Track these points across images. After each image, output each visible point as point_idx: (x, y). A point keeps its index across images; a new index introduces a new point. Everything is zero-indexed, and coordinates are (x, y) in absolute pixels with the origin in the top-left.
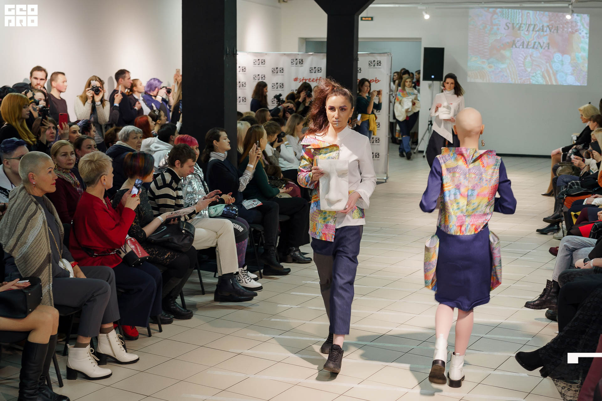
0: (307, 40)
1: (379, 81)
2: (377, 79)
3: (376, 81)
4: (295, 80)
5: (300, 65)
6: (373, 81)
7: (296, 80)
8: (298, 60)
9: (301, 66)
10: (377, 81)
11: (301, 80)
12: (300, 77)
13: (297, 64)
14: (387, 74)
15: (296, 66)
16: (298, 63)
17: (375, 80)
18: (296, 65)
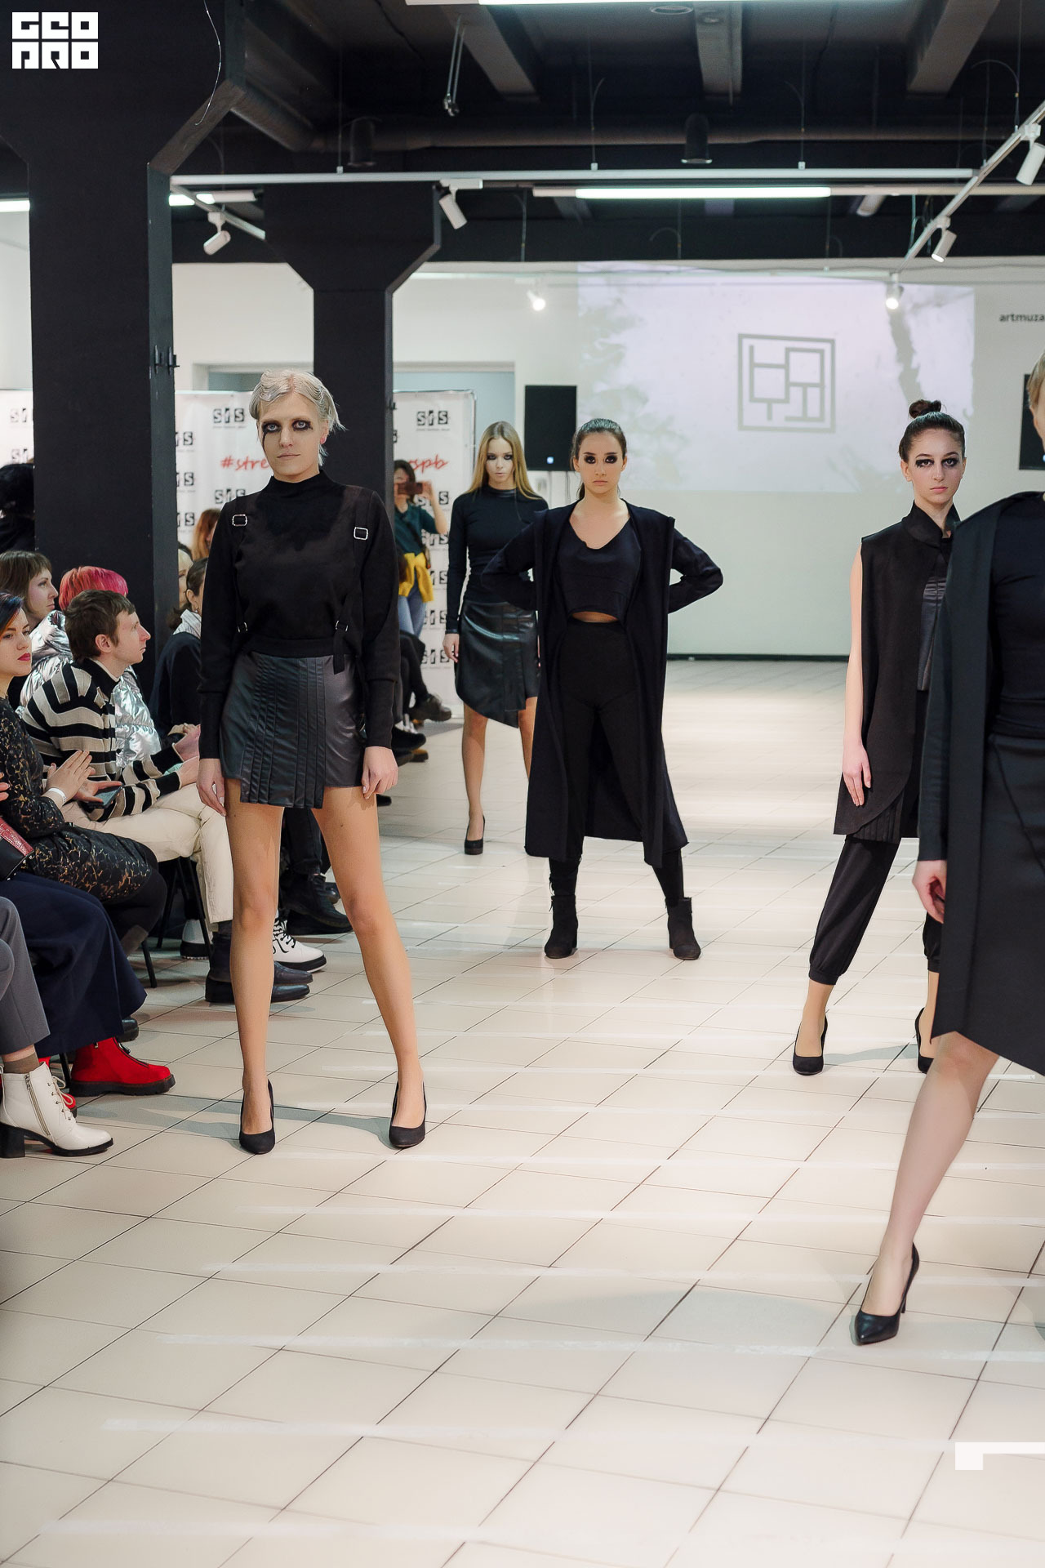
0: (212, 370)
1: (443, 464)
2: (440, 458)
3: (436, 463)
4: (224, 465)
5: (237, 424)
6: (430, 464)
7: (228, 465)
8: (232, 412)
9: (240, 427)
10: (438, 463)
11: (241, 463)
12: (239, 455)
13: (228, 422)
14: (466, 446)
15: (226, 427)
16: (232, 419)
17: (433, 461)
18: (227, 425)
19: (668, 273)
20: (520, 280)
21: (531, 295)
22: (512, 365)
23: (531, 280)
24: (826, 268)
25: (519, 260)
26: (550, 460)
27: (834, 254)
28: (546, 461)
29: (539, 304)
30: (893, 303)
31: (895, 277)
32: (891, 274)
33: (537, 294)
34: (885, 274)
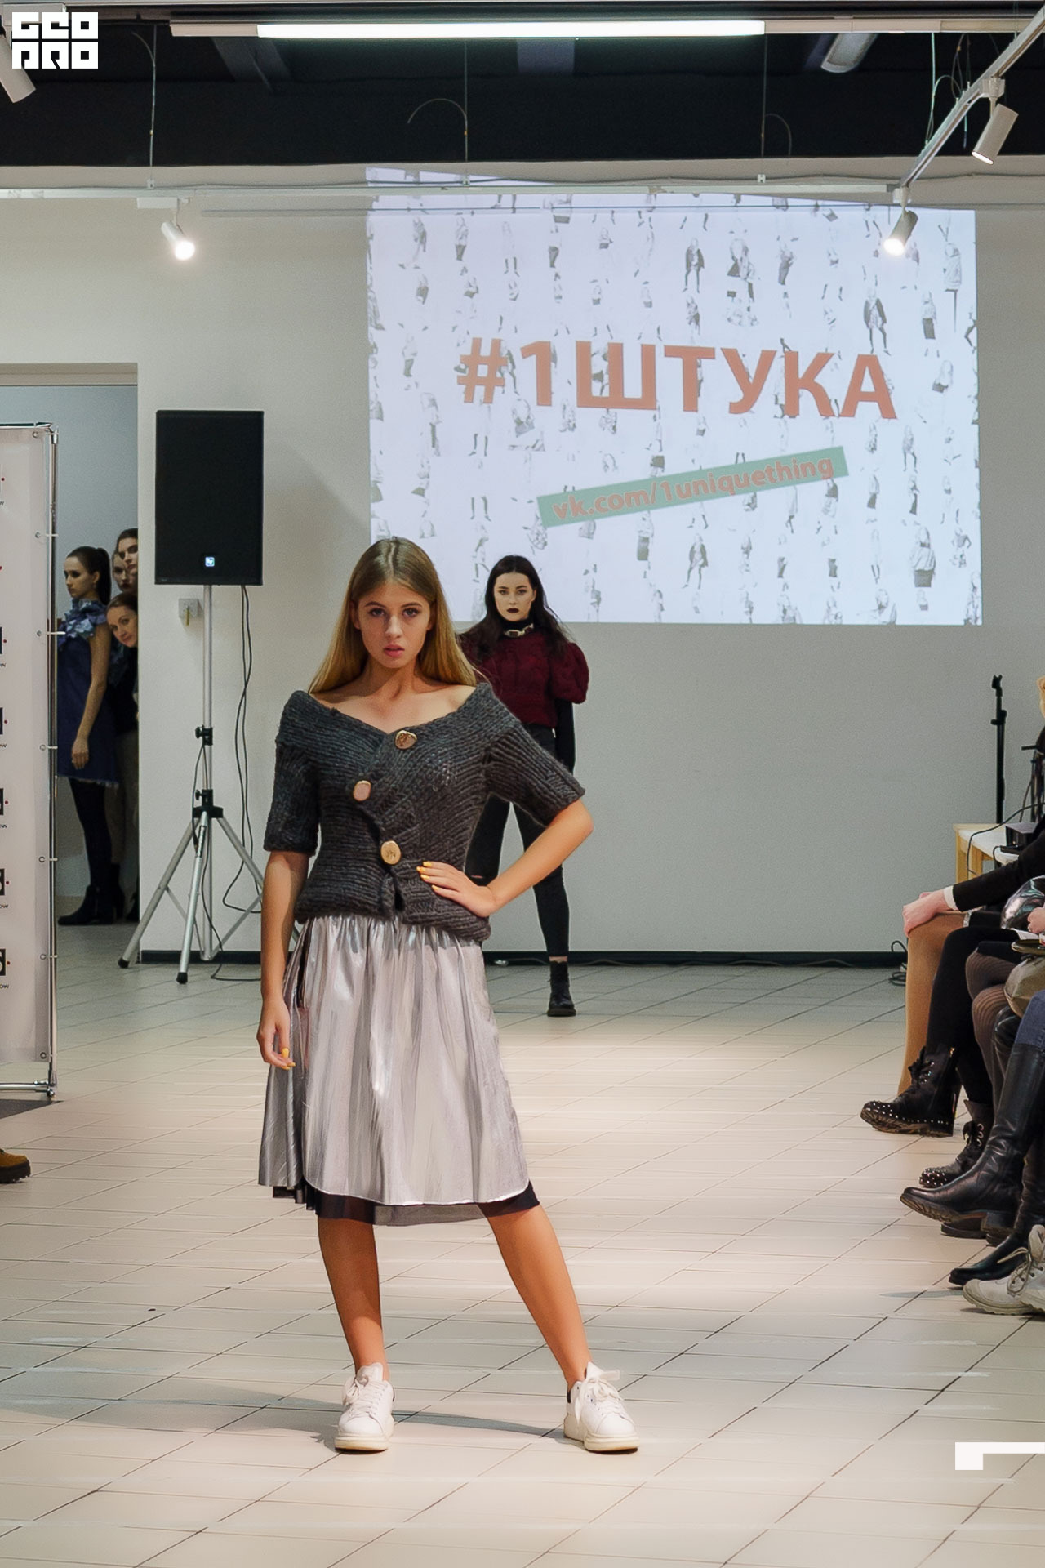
14: (38, 535)
19: (443, 187)
20: (145, 201)
21: (167, 230)
22: (131, 370)
23: (167, 202)
24: (762, 178)
25: (146, 164)
26: (210, 562)
27: (776, 150)
28: (204, 562)
29: (184, 250)
30: (894, 247)
31: (898, 195)
32: (891, 188)
33: (179, 229)
34: (881, 188)
